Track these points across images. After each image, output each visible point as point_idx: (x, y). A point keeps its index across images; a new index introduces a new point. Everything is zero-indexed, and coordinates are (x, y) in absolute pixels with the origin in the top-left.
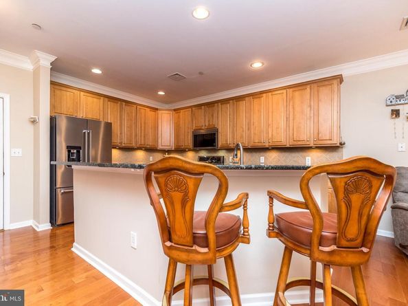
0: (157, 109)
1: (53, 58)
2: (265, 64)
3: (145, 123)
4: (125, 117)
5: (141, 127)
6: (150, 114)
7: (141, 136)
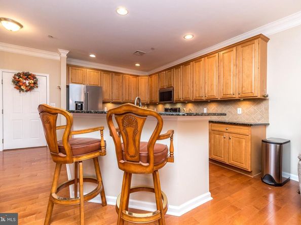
0: (138, 76)
1: (67, 52)
2: (195, 36)
3: (129, 86)
4: (115, 83)
5: (126, 89)
6: (133, 79)
7: (126, 95)
